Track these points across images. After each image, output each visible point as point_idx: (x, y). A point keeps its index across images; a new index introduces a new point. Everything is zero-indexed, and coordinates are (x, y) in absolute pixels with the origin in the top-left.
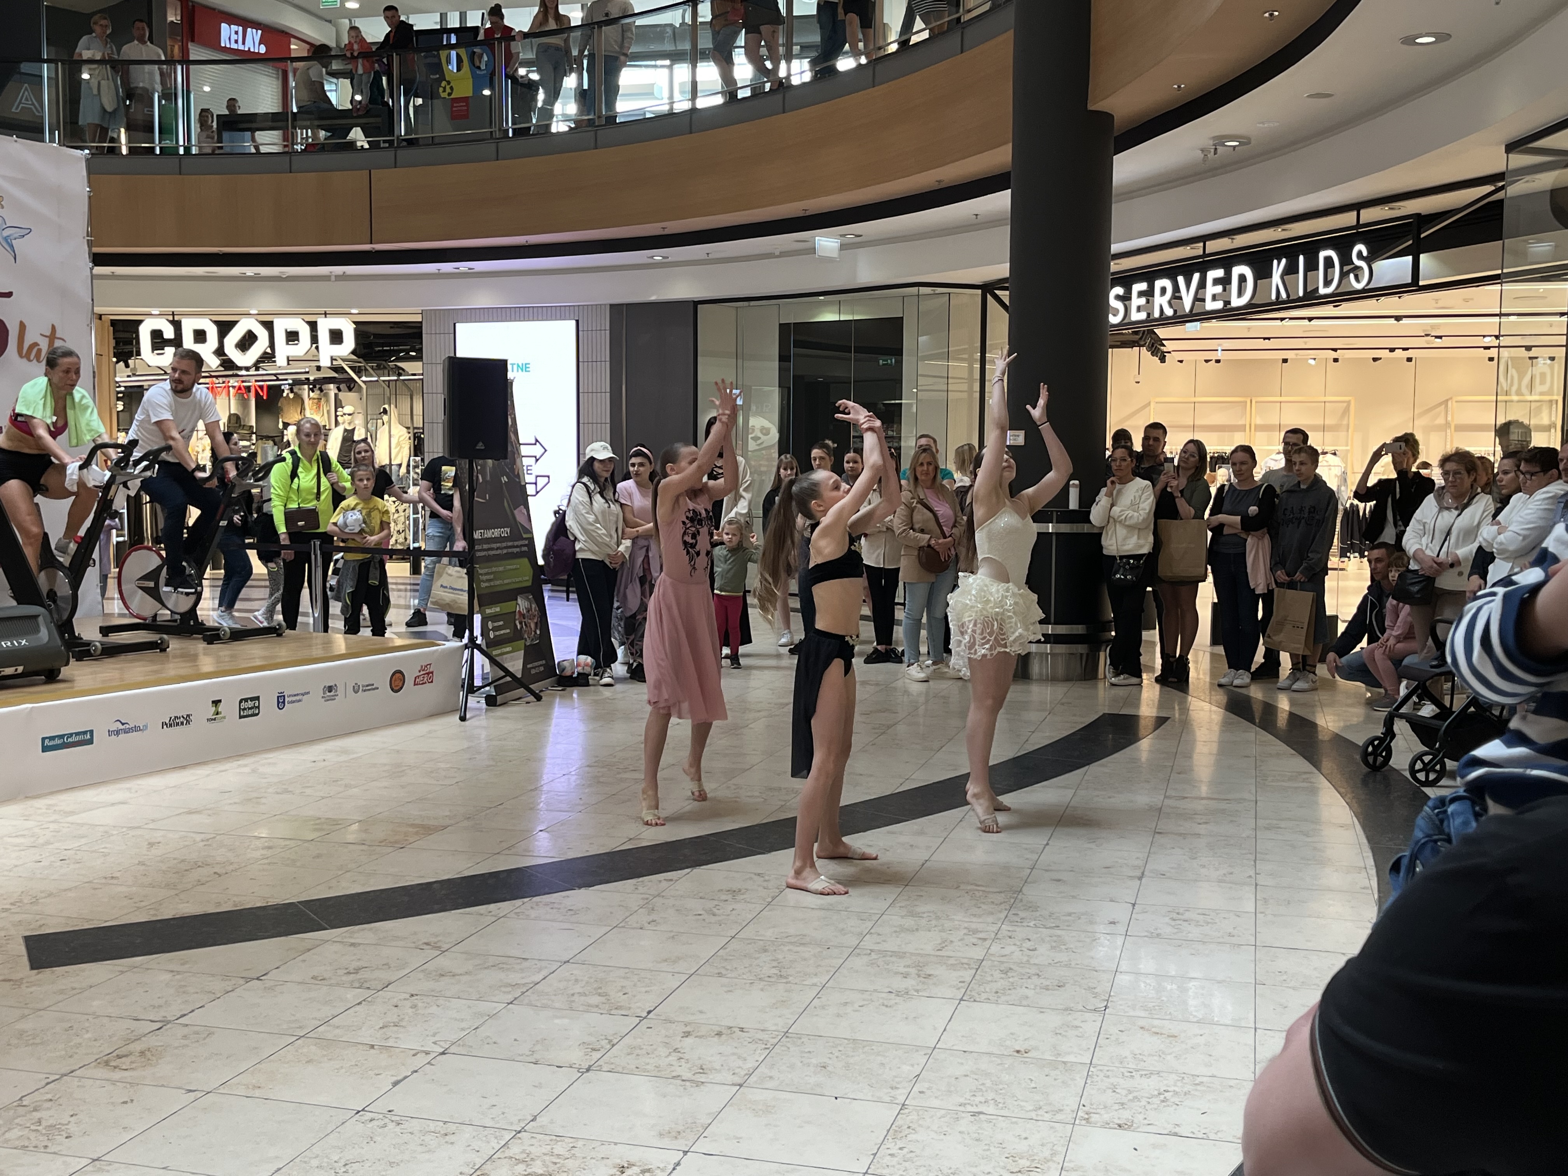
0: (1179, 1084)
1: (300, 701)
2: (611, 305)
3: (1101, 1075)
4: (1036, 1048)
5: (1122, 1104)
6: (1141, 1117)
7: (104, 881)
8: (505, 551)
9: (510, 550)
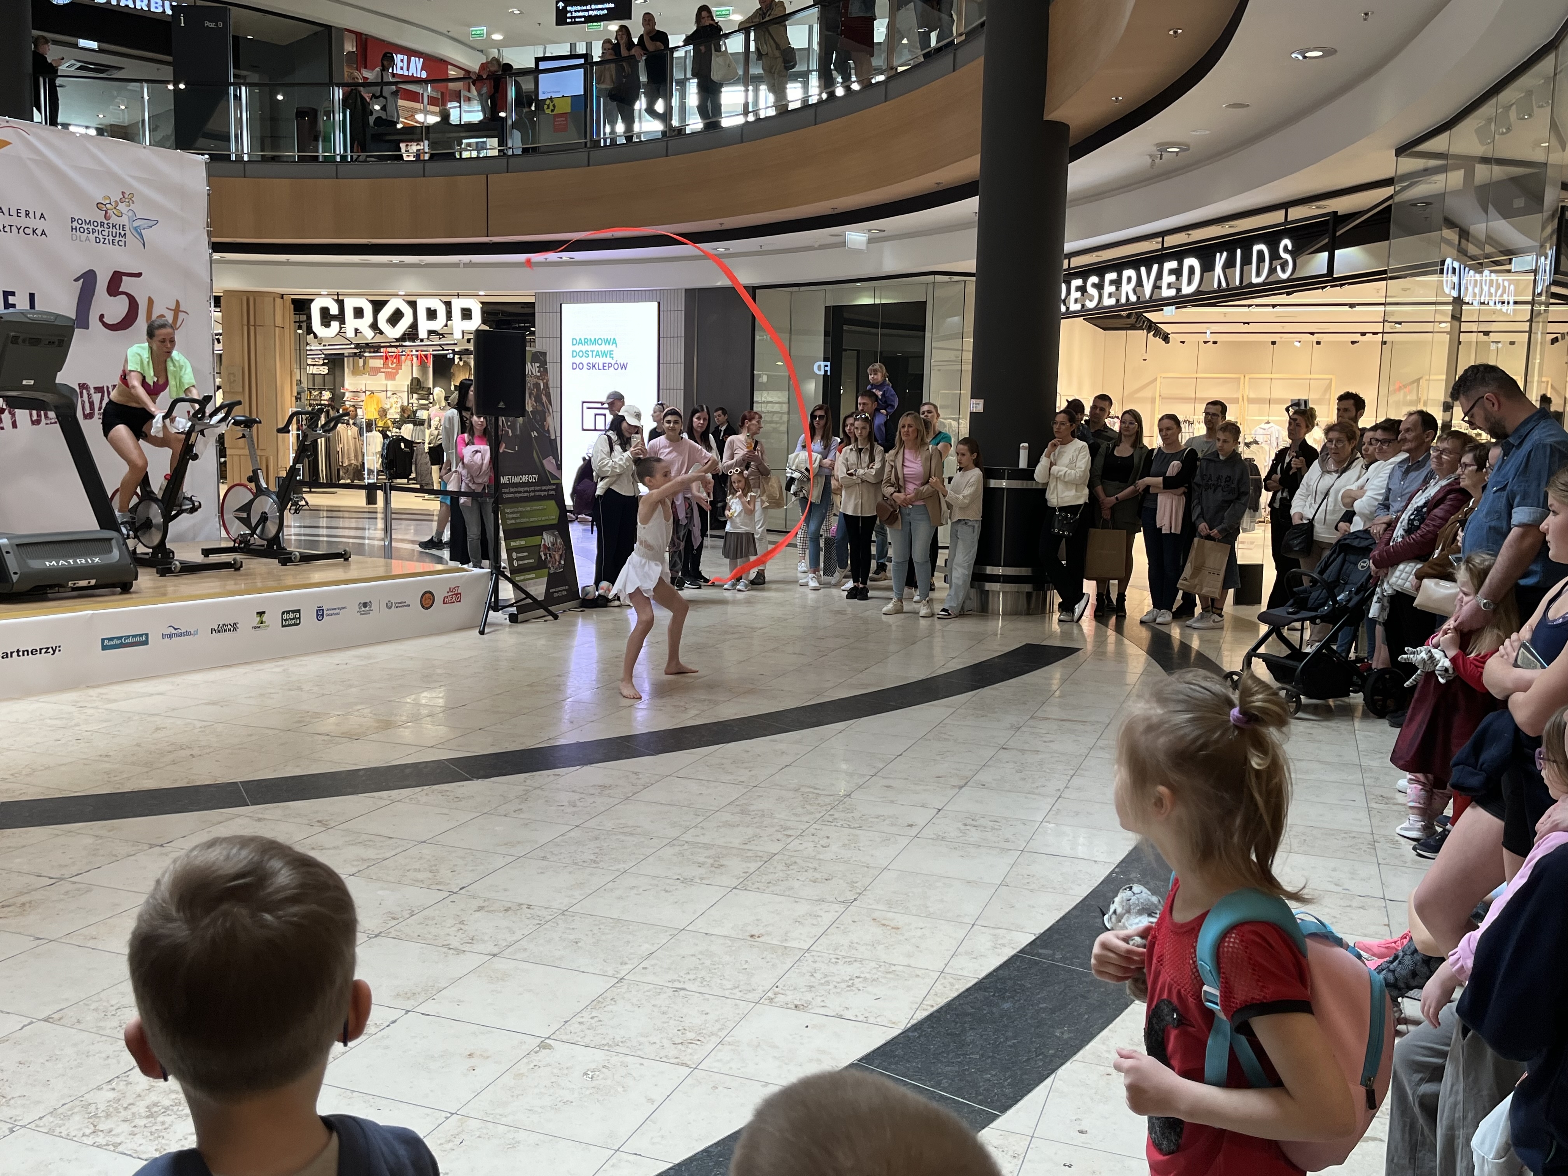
0: (874, 971)
1: (338, 614)
2: (686, 290)
3: (811, 959)
4: (769, 934)
5: (811, 987)
6: (819, 999)
7: (97, 758)
8: (532, 494)
9: (538, 494)
